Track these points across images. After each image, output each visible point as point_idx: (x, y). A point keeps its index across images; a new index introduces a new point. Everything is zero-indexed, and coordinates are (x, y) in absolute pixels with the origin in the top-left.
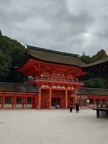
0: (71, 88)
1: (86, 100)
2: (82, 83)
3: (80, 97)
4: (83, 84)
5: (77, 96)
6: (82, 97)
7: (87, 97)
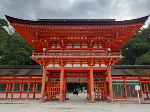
0: (100, 66)
1: (132, 87)
2: (119, 55)
3: (123, 80)
4: (121, 56)
5: (112, 79)
6: (126, 80)
7: (138, 81)
